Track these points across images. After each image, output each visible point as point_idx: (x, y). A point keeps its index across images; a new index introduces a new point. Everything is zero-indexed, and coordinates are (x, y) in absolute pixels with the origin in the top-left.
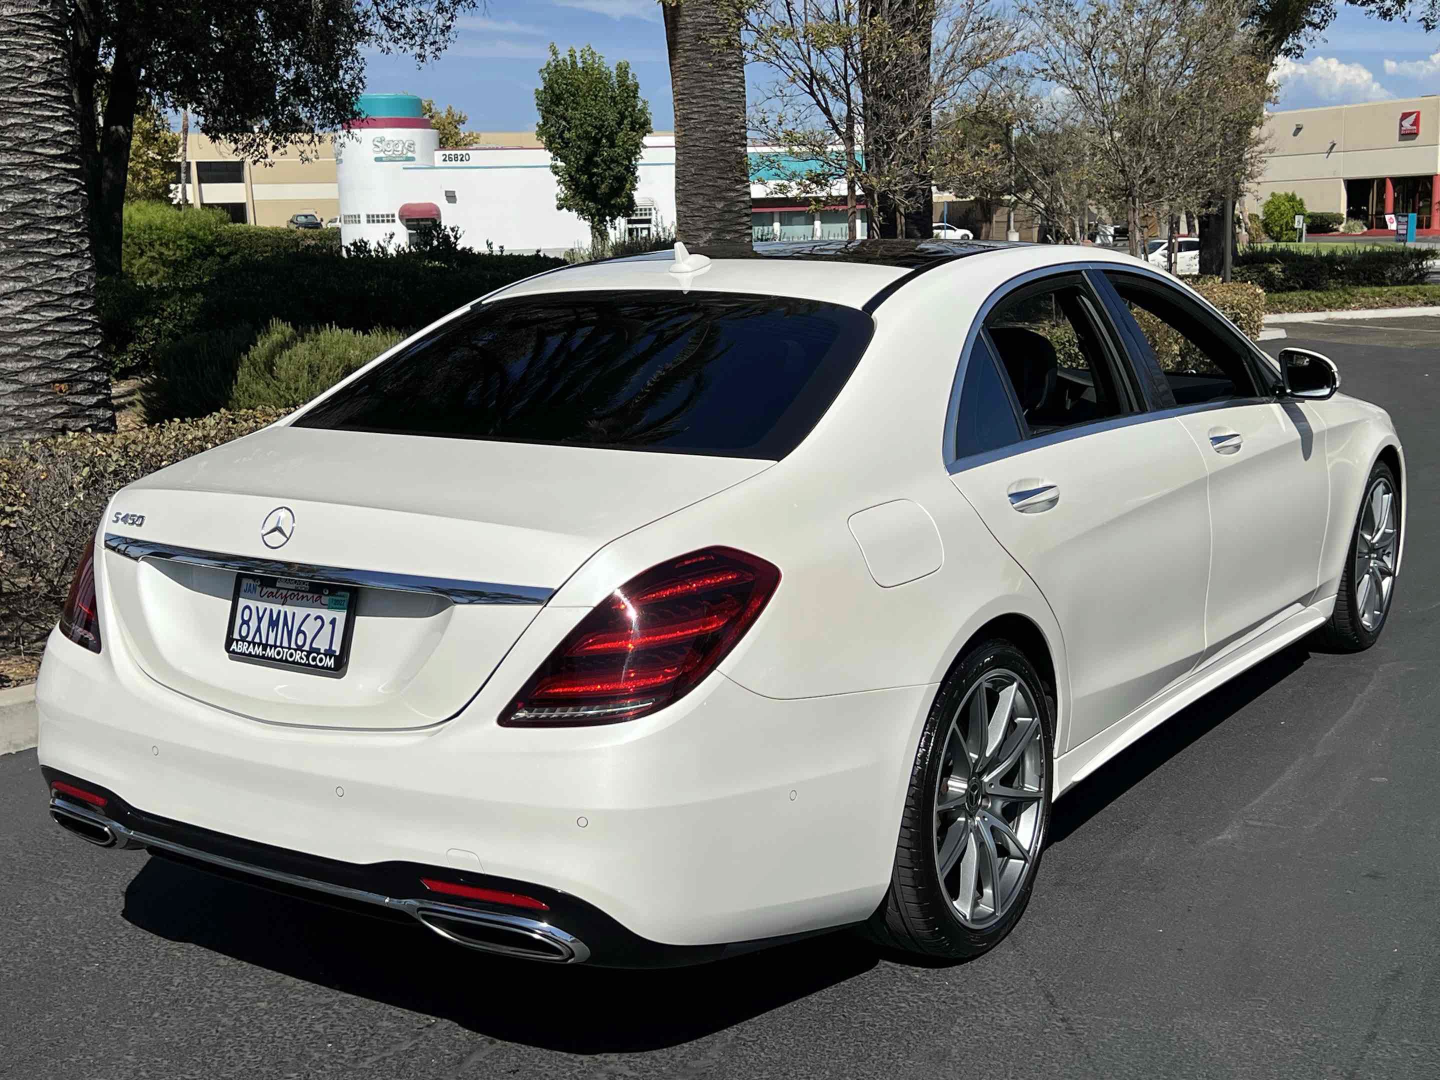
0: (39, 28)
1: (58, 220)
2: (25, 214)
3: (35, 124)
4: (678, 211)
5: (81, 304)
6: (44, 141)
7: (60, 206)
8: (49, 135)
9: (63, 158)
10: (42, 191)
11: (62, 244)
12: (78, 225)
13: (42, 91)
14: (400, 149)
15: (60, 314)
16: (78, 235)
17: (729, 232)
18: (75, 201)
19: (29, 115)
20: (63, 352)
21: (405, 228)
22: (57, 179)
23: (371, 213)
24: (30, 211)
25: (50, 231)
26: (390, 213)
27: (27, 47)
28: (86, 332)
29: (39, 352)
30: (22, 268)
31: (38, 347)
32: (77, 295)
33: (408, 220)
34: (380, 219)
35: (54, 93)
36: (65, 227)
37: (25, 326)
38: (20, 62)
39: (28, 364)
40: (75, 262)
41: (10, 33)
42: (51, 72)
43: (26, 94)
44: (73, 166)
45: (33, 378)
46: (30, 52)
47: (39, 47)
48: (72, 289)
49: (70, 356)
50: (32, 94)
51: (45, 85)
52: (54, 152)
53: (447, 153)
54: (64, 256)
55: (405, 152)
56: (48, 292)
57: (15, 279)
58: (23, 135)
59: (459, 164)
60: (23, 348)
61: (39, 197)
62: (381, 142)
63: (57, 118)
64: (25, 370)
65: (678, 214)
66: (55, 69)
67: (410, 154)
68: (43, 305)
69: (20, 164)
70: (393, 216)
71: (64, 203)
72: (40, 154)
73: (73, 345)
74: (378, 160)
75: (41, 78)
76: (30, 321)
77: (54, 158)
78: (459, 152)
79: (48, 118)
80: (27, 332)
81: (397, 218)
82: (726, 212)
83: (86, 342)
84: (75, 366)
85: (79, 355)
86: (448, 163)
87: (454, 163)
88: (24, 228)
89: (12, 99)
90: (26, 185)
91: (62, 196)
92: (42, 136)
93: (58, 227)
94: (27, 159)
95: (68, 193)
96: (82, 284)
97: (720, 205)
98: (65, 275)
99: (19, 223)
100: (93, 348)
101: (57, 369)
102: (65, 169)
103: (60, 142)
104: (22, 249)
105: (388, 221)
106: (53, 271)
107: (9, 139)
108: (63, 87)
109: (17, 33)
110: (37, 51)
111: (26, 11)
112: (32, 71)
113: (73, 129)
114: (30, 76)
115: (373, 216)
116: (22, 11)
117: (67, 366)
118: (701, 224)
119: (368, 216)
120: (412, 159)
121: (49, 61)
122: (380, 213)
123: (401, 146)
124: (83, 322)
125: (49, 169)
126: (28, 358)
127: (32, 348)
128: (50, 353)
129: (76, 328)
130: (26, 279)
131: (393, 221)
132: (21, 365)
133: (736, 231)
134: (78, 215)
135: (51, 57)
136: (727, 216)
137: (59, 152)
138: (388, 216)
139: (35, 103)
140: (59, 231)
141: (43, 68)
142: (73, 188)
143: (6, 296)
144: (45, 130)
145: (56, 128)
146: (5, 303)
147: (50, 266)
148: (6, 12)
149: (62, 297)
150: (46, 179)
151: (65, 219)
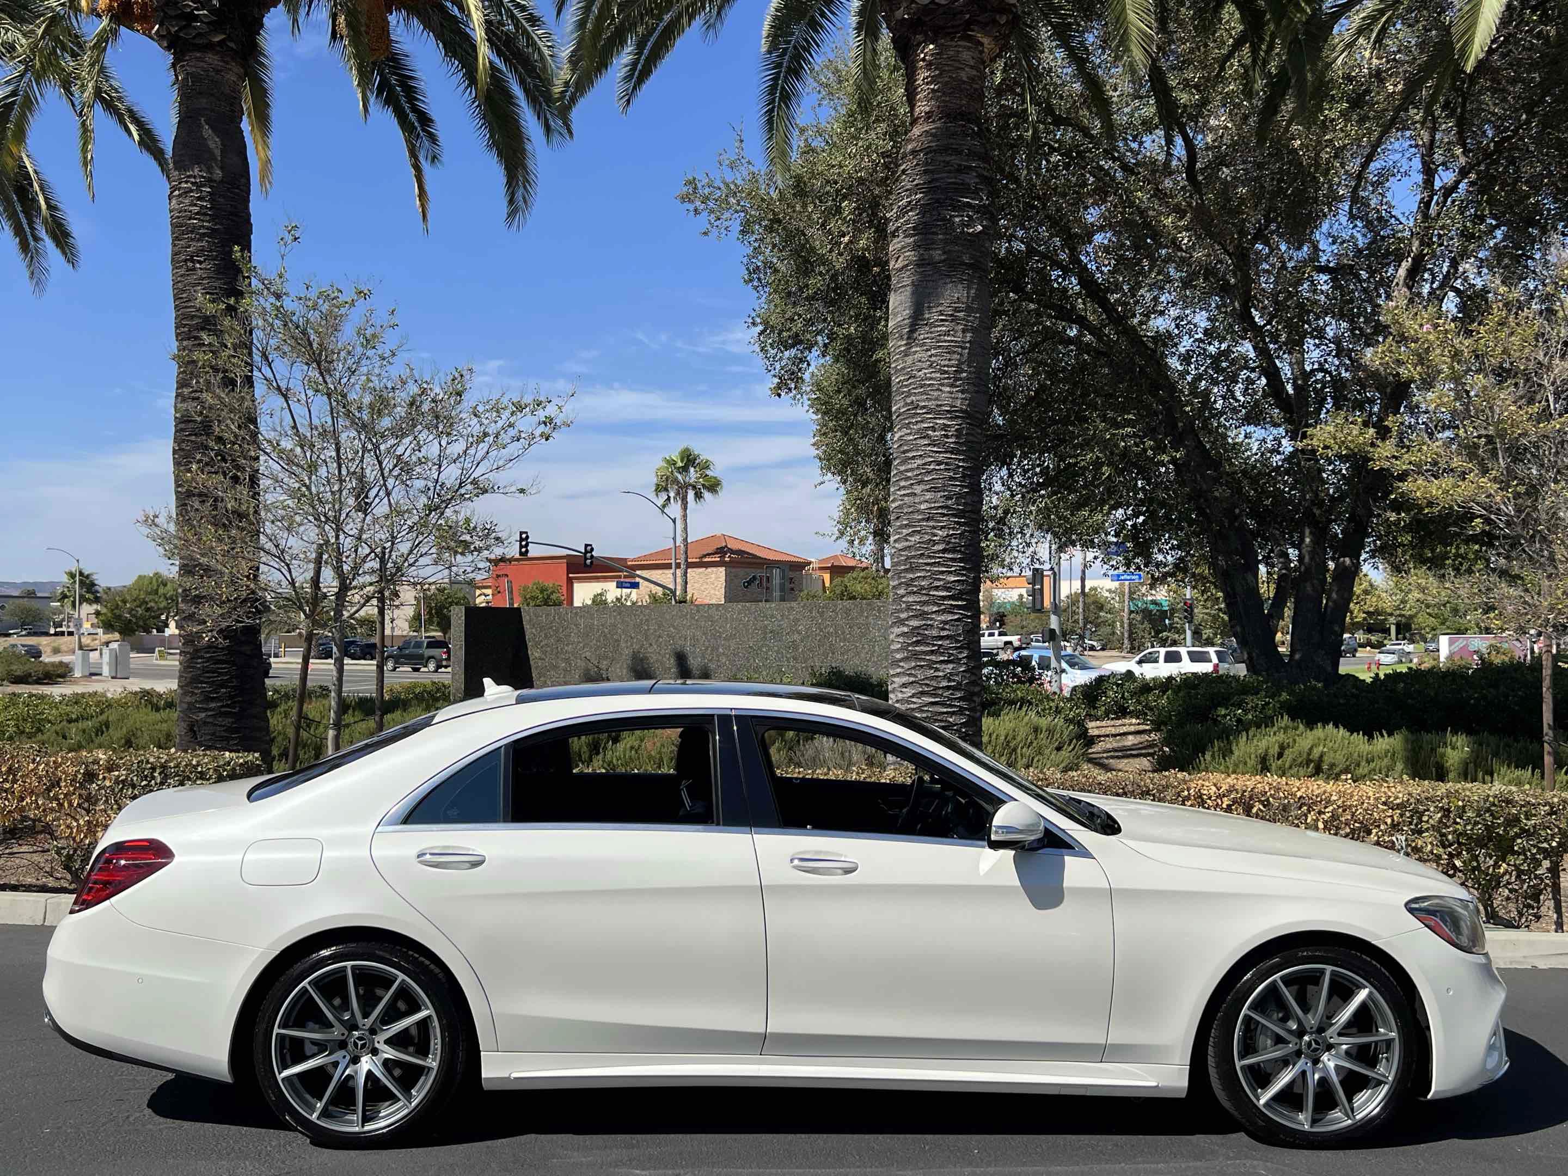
0: (944, 515)
1: (941, 638)
2: (919, 634)
3: (933, 576)
5: (951, 694)
6: (938, 587)
7: (943, 629)
8: (942, 583)
9: (950, 598)
10: (932, 619)
11: (942, 654)
13: (941, 555)
15: (933, 700)
16: (956, 648)
19: (929, 571)
22: (944, 611)
24: (921, 632)
25: (934, 645)
27: (934, 528)
28: (953, 713)
30: (914, 668)
32: (948, 688)
35: (950, 556)
36: (946, 643)
37: (912, 706)
38: (927, 537)
40: (951, 666)
41: (923, 520)
42: (950, 543)
43: (930, 557)
44: (960, 603)
46: (935, 531)
47: (942, 527)
48: (944, 684)
50: (934, 557)
51: (944, 551)
52: (944, 594)
54: (942, 662)
56: (927, 685)
57: (910, 675)
58: (924, 583)
61: (929, 623)
63: (950, 572)
66: (954, 540)
69: (920, 602)
71: (947, 627)
72: (934, 595)
75: (941, 547)
76: (915, 703)
77: (944, 598)
79: (942, 572)
88: (917, 643)
89: (920, 561)
90: (922, 615)
91: (945, 623)
92: (937, 584)
93: (940, 643)
94: (925, 598)
96: (954, 681)
98: (941, 674)
99: (915, 639)
104: (915, 656)
106: (933, 671)
107: (915, 586)
108: (960, 551)
109: (928, 519)
110: (940, 529)
111: (937, 505)
112: (935, 543)
113: (964, 578)
114: (933, 546)
116: (933, 505)
121: (948, 535)
124: (951, 706)
125: (939, 605)
129: (945, 710)
130: (915, 676)
134: (959, 635)
135: (951, 532)
137: (948, 594)
139: (935, 563)
140: (941, 645)
141: (943, 540)
142: (956, 617)
143: (904, 685)
144: (939, 580)
145: (948, 578)
146: (904, 690)
147: (931, 668)
148: (923, 507)
149: (936, 688)
150: (936, 611)
151: (947, 637)
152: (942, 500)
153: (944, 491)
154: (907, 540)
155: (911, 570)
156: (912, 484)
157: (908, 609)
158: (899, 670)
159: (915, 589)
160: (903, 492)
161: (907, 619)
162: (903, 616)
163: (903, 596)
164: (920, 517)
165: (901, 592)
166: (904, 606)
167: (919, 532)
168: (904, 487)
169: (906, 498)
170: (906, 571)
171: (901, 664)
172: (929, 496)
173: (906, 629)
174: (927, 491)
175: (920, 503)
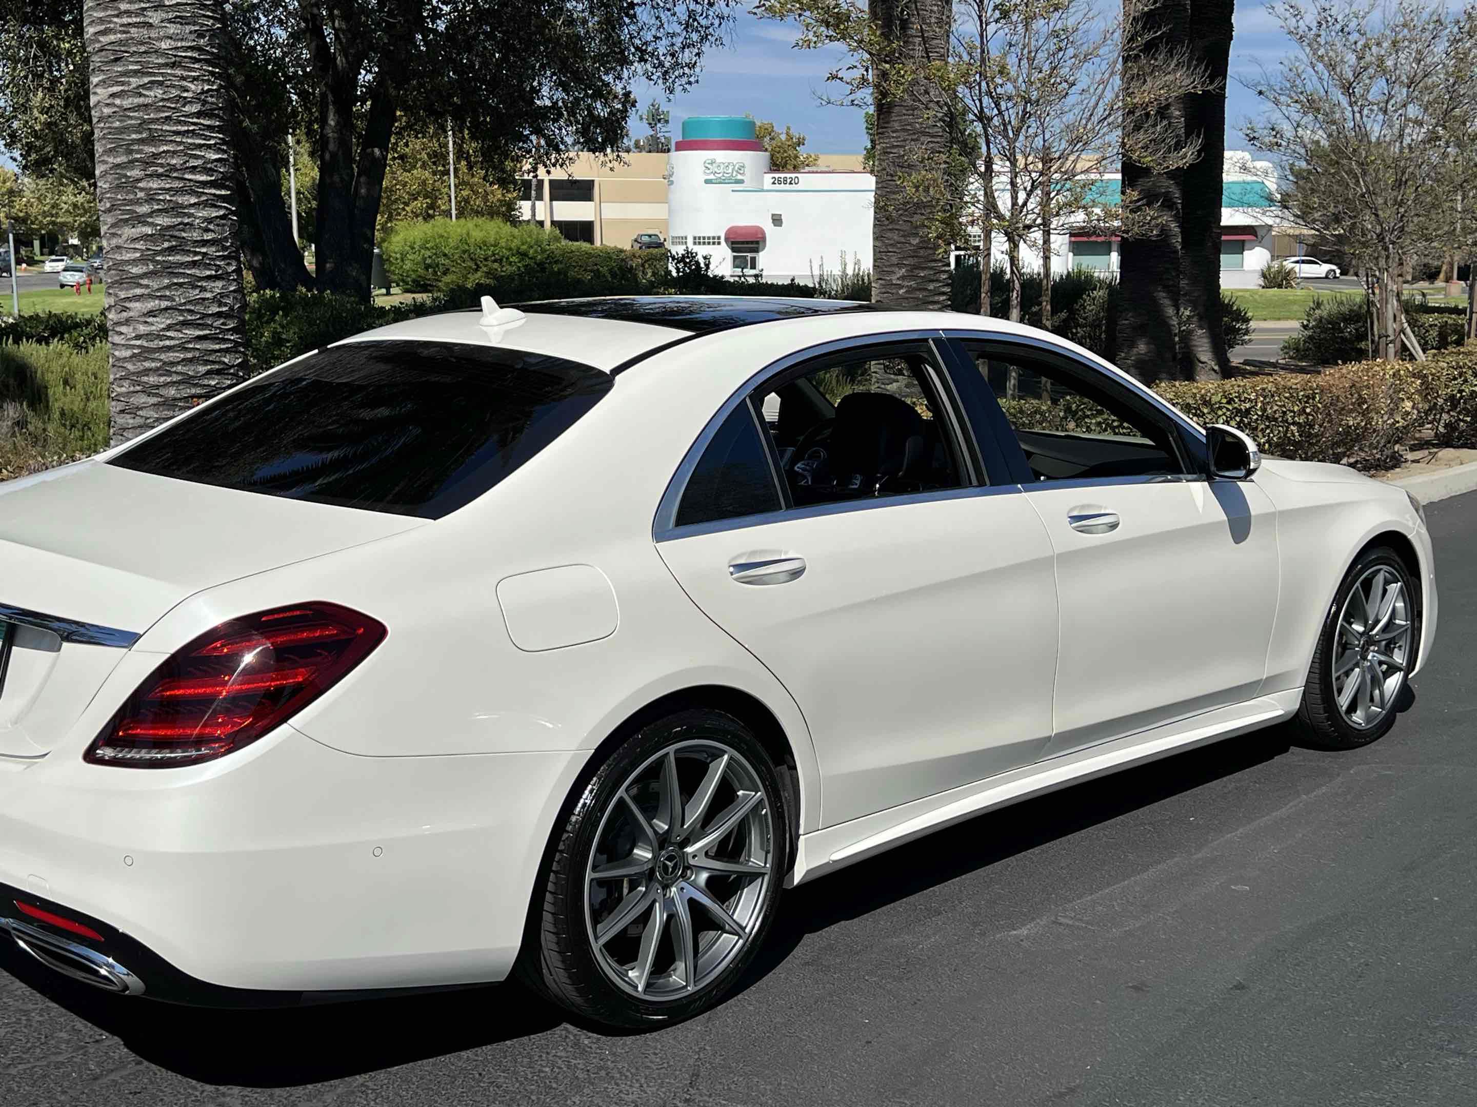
0: (196, 60)
1: (204, 243)
2: (172, 236)
3: (187, 152)
4: (874, 246)
5: (223, 324)
6: (194, 167)
7: (207, 230)
8: (200, 162)
9: (212, 184)
10: (190, 215)
11: (207, 266)
12: (225, 248)
13: (195, 120)
14: (730, 171)
15: (201, 333)
16: (223, 258)
17: (923, 269)
18: (224, 225)
19: (181, 143)
20: (202, 369)
21: (730, 251)
22: (205, 204)
23: (697, 235)
24: (177, 234)
25: (196, 253)
26: (716, 235)
27: (183, 78)
28: (227, 351)
29: (179, 368)
30: (167, 287)
31: (178, 363)
32: (219, 315)
33: (733, 243)
34: (706, 241)
35: (208, 123)
36: (211, 250)
37: (168, 343)
38: (174, 92)
39: (169, 379)
40: (220, 284)
41: (166, 65)
42: (205, 102)
43: (179, 122)
44: (223, 192)
45: (172, 392)
46: (185, 83)
47: (195, 79)
48: (215, 309)
49: (209, 373)
50: (186, 123)
51: (199, 115)
52: (204, 178)
53: (777, 175)
54: (209, 278)
55: (735, 173)
56: (190, 311)
57: (160, 298)
58: (174, 162)
59: (788, 187)
60: (165, 363)
61: (186, 221)
62: (712, 164)
63: (209, 147)
64: (166, 385)
65: (874, 250)
66: (209, 99)
67: (739, 177)
68: (185, 324)
69: (170, 189)
70: (719, 238)
71: (211, 227)
72: (190, 180)
73: (213, 362)
74: (707, 182)
75: (195, 108)
76: (172, 338)
77: (204, 184)
78: (788, 175)
79: (200, 146)
80: (169, 348)
81: (722, 240)
82: (921, 248)
83: (226, 360)
84: (213, 383)
85: (218, 372)
86: (777, 187)
87: (782, 187)
88: (171, 250)
89: (165, 127)
90: (174, 209)
91: (210, 220)
92: (193, 163)
93: (204, 250)
94: (177, 184)
95: (217, 217)
96: (225, 305)
97: (915, 241)
98: (208, 295)
99: (166, 245)
100: (233, 366)
101: (196, 385)
102: (214, 195)
103: (211, 169)
104: (169, 269)
105: (714, 243)
106: (197, 291)
107: (162, 165)
108: (217, 116)
109: (173, 65)
110: (192, 82)
111: (184, 44)
112: (186, 101)
113: (225, 156)
114: (184, 106)
115: (699, 238)
116: (179, 44)
117: (206, 382)
118: (894, 260)
119: (695, 238)
120: (741, 182)
121: (203, 92)
122: (706, 235)
123: (731, 168)
124: (224, 340)
125: (198, 194)
126: (169, 373)
127: (173, 364)
128: (190, 370)
129: (217, 347)
130: (170, 298)
131: (719, 243)
132: (162, 379)
133: (931, 268)
134: (225, 239)
135: (206, 88)
136: (922, 252)
137: (209, 178)
138: (714, 238)
139: (188, 131)
140: (205, 254)
141: (197, 98)
142: (221, 213)
143: (151, 313)
144: (197, 157)
145: (207, 156)
146: (150, 320)
147: (194, 287)
148: (164, 45)
149: (204, 316)
150: (195, 204)
151: (212, 242)
152: (193, 37)
153: (195, 24)
154: (141, 95)
155: (152, 140)
156: (144, 9)
157: (150, 199)
158: (138, 291)
159: (160, 170)
160: (125, 20)
161: (150, 215)
162: (144, 209)
163: (139, 180)
164: (160, 61)
165: (135, 173)
166: (141, 195)
167: (161, 83)
168: (128, 13)
169: (133, 30)
170: (142, 141)
171: (145, 282)
172: (172, 29)
173: (149, 230)
174: (170, 21)
175: (160, 39)
